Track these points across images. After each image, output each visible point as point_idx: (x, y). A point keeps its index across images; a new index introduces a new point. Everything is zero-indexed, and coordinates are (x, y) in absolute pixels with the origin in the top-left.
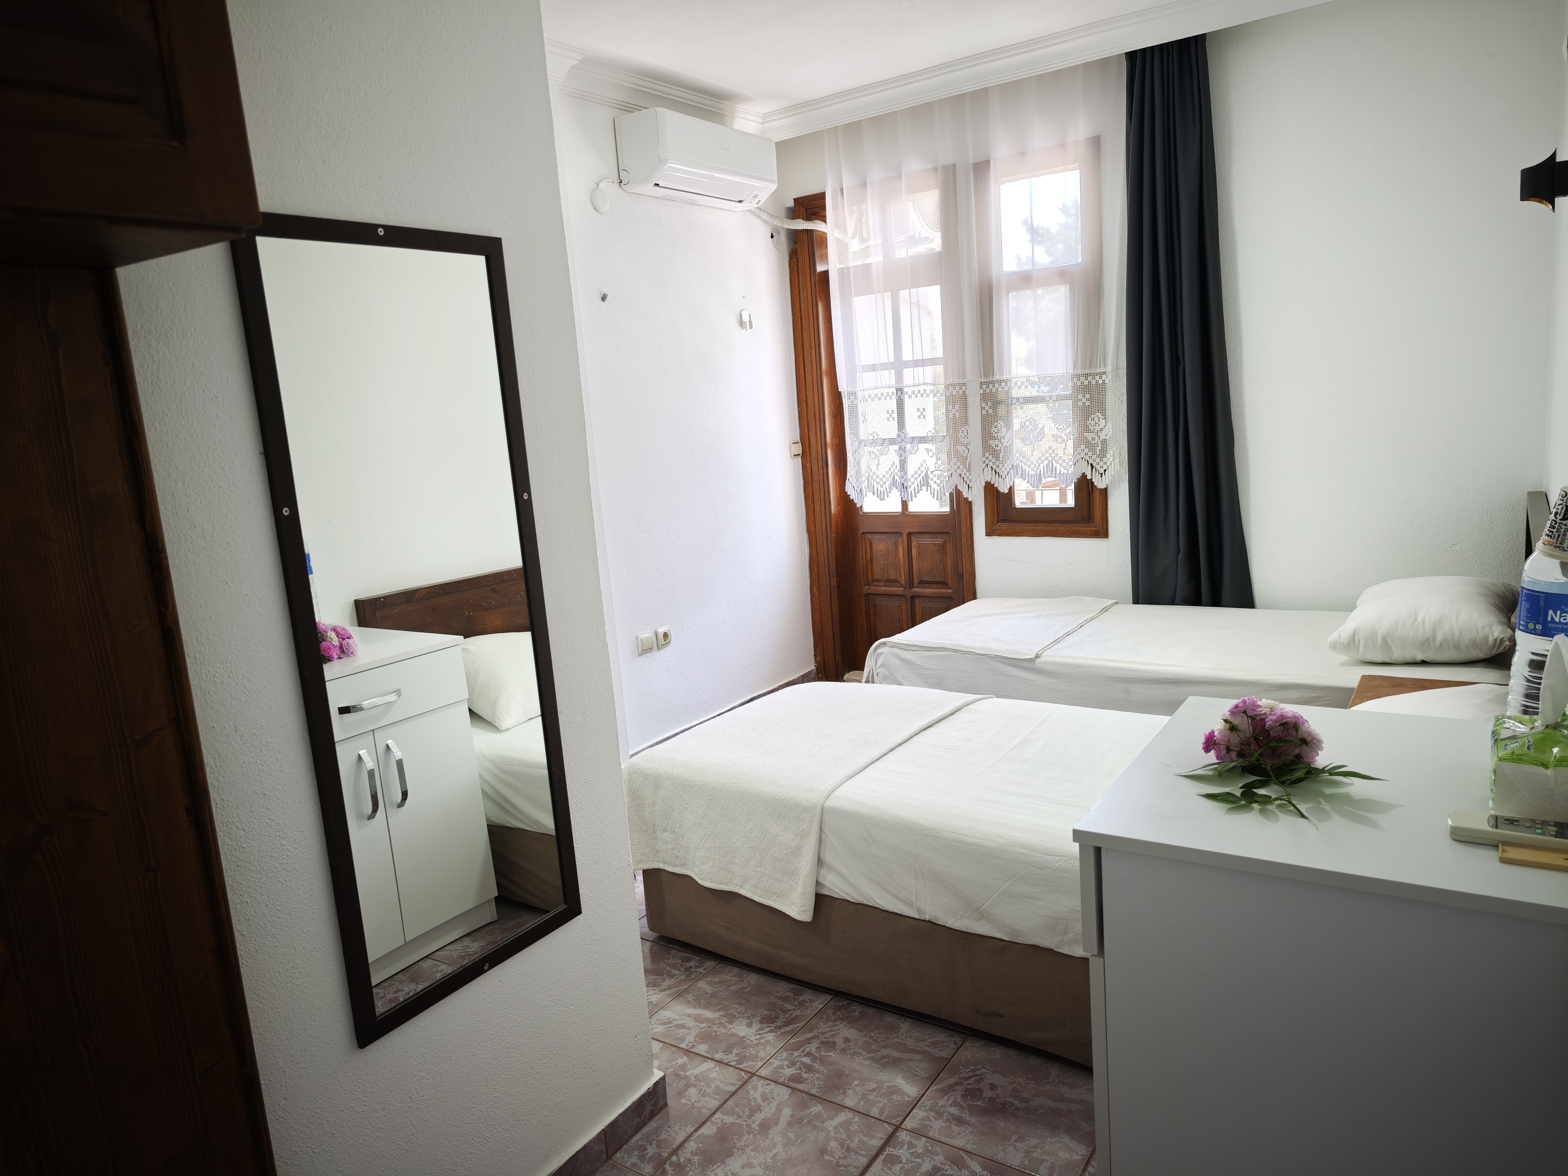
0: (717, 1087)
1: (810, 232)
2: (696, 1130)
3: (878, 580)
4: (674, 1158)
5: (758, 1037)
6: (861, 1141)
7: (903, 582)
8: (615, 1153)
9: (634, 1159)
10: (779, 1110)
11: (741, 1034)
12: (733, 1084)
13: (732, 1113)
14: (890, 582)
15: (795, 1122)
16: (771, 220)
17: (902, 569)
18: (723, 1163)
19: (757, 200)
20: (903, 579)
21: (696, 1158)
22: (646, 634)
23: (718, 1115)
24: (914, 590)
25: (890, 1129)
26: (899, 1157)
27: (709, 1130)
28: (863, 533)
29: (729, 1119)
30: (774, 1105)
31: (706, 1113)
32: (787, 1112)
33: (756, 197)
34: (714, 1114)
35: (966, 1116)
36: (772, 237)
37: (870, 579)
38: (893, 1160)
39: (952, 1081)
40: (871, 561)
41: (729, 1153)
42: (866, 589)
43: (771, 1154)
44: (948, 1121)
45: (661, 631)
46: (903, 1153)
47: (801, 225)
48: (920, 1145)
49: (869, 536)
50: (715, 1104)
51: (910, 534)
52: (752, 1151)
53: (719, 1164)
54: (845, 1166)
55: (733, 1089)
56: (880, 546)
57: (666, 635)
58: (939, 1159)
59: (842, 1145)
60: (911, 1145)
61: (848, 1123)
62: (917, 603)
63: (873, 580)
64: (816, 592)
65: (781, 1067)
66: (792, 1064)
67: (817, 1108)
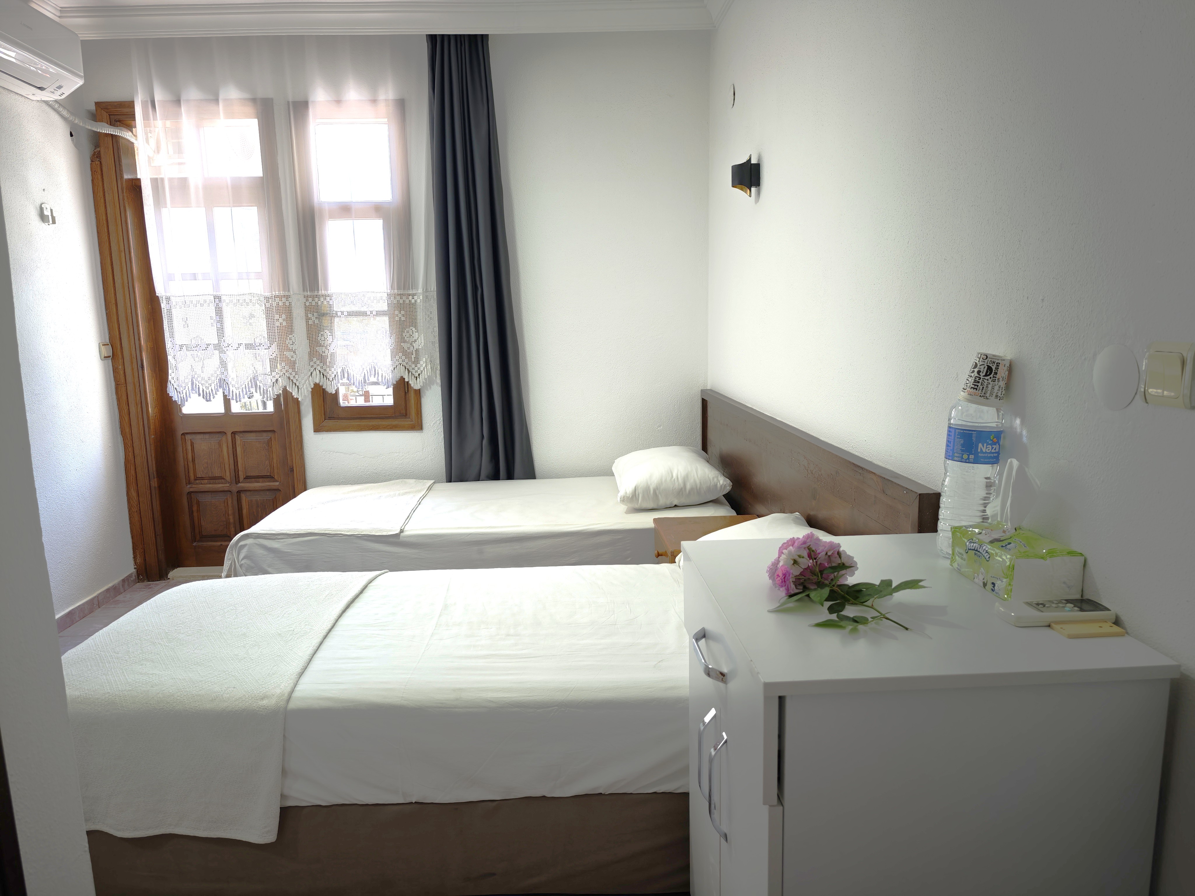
1: (115, 138)
3: (202, 478)
7: (228, 478)
14: (214, 479)
16: (71, 118)
17: (227, 466)
19: (60, 92)
20: (228, 476)
24: (240, 485)
28: (183, 434)
36: (71, 135)
37: (192, 477)
40: (193, 460)
42: (188, 488)
47: (107, 129)
49: (188, 437)
51: (234, 433)
56: (202, 445)
62: (244, 497)
63: (196, 479)
64: (134, 494)
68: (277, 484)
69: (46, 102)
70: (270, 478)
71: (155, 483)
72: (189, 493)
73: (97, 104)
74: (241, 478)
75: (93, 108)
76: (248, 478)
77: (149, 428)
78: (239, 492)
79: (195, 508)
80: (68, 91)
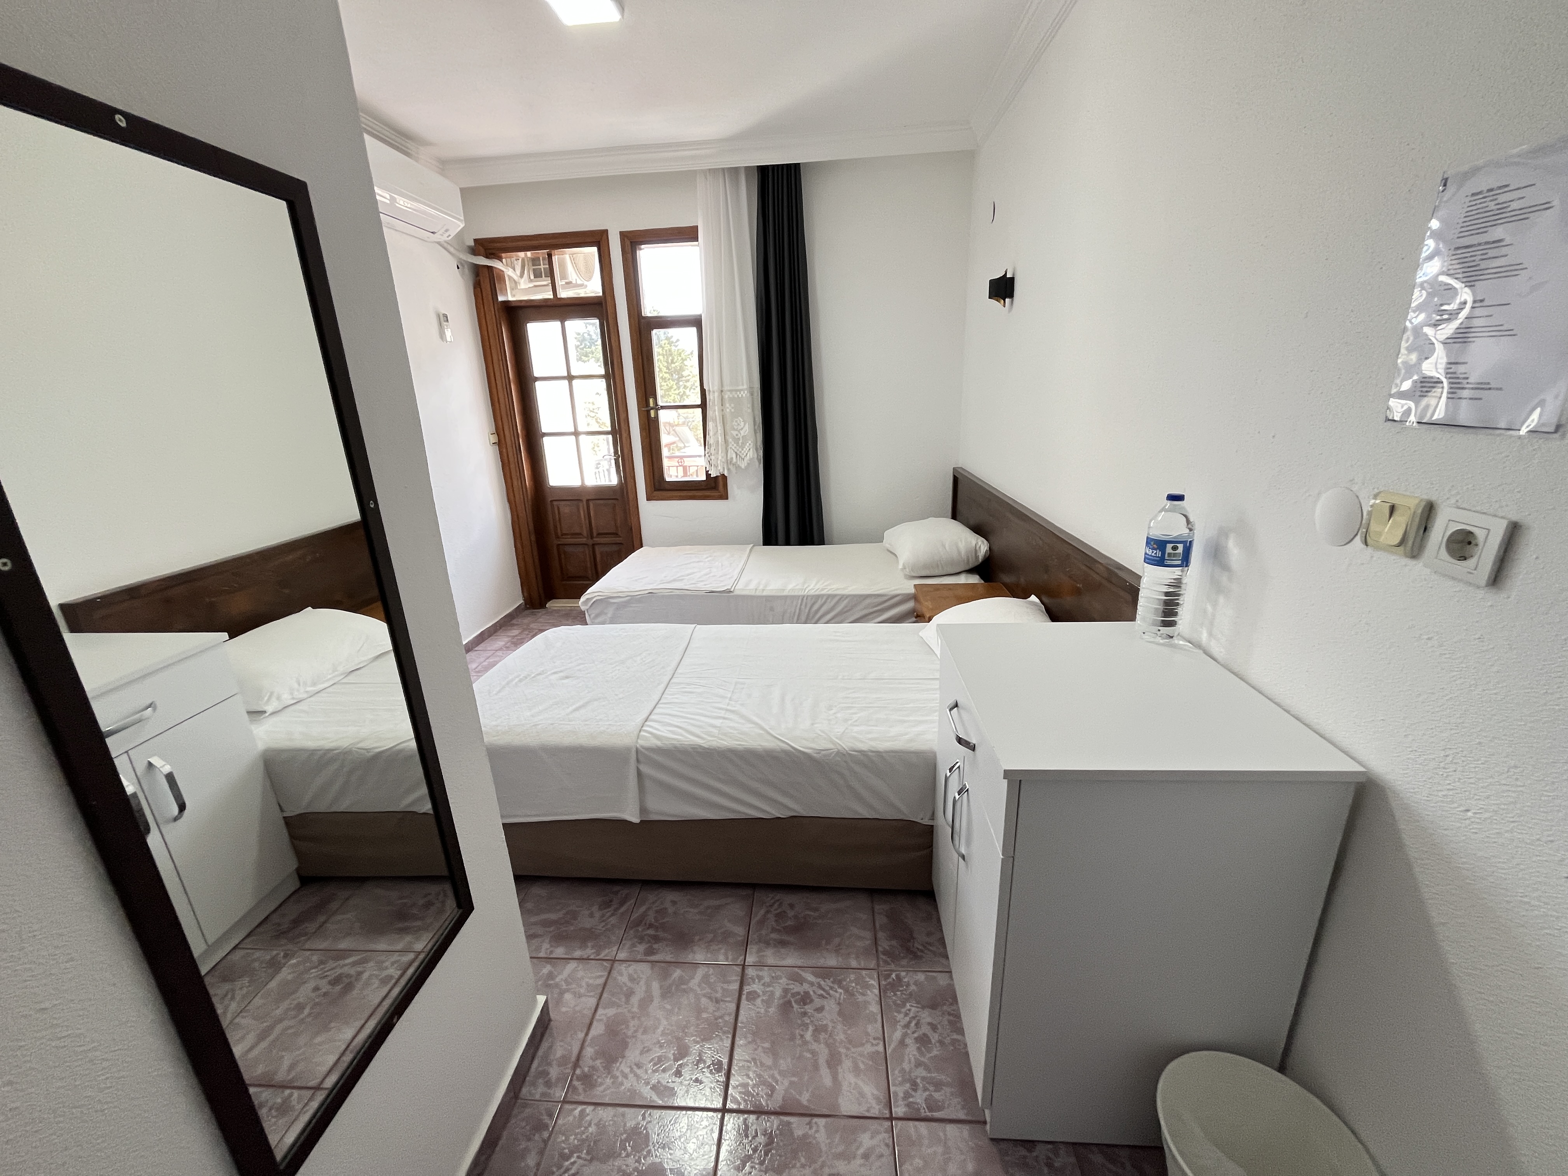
0: (588, 985)
2: (587, 1034)
3: (566, 534)
5: (603, 924)
6: (724, 990)
7: (585, 534)
9: (544, 1090)
10: (648, 986)
11: (588, 926)
12: (601, 976)
13: (612, 1004)
14: (575, 535)
15: (665, 993)
16: (457, 253)
17: (584, 526)
18: (623, 1057)
19: (447, 234)
21: (598, 1063)
23: (600, 1011)
24: (594, 539)
25: (739, 969)
26: (755, 992)
27: (598, 1029)
28: (552, 501)
29: (611, 1012)
30: (642, 983)
31: (589, 1013)
32: (655, 986)
33: (447, 231)
34: (595, 1012)
35: (785, 937)
36: (458, 268)
37: (559, 534)
38: (752, 996)
39: (762, 912)
40: (560, 521)
41: (624, 1045)
42: (556, 542)
43: (658, 1031)
44: (775, 946)
46: (756, 987)
47: (482, 261)
48: (765, 973)
49: (555, 503)
50: (593, 1001)
51: (588, 501)
52: (643, 1034)
53: (620, 1060)
55: (601, 981)
56: (566, 509)
58: (784, 981)
59: (710, 998)
60: (760, 978)
61: (705, 977)
62: (597, 548)
63: (562, 535)
64: (519, 545)
65: (633, 946)
66: (641, 939)
67: (677, 973)
68: (621, 539)
69: (439, 243)
70: (616, 534)
71: (533, 538)
72: (558, 545)
73: (475, 240)
74: (595, 534)
75: (472, 244)
76: (599, 534)
77: (527, 497)
78: (593, 545)
79: (563, 556)
80: (453, 233)
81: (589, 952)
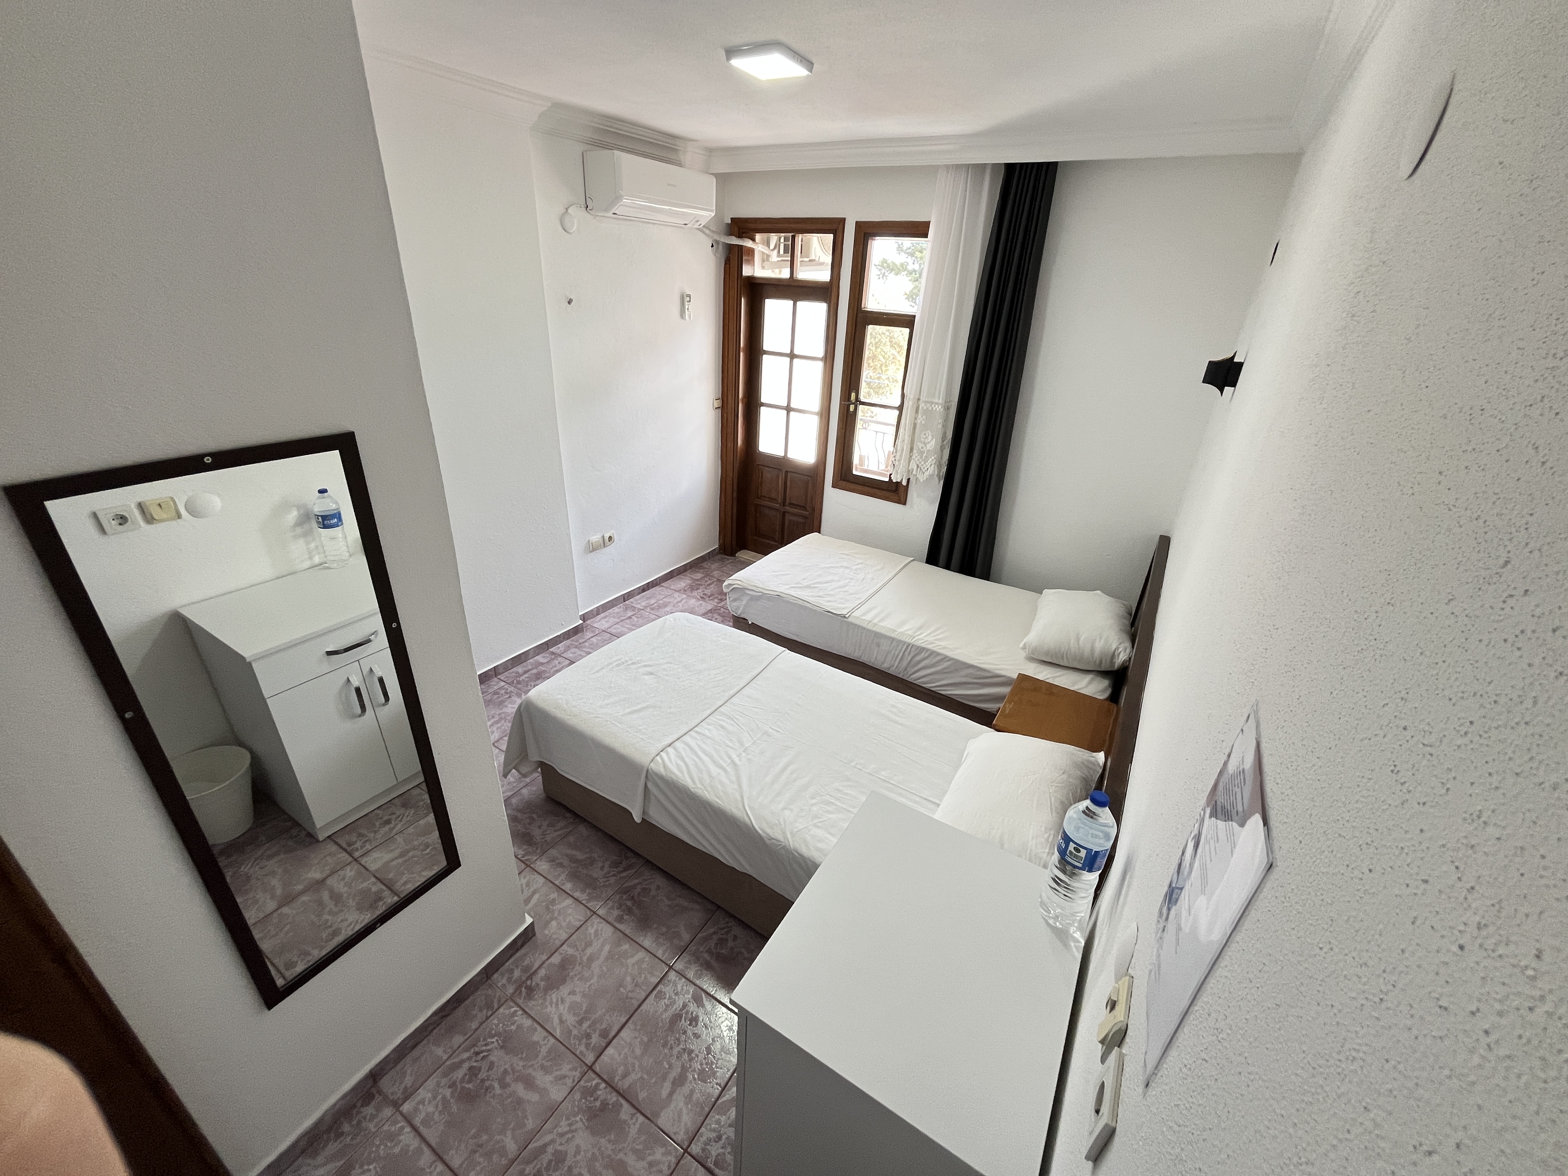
0: (569, 922)
1: (740, 247)
2: (548, 959)
3: (764, 497)
4: (529, 982)
5: (605, 879)
6: (646, 978)
7: (780, 501)
8: (493, 974)
9: (504, 981)
10: (603, 946)
11: (595, 875)
12: (580, 921)
13: (575, 946)
14: (772, 499)
15: (610, 956)
16: (712, 234)
17: (780, 493)
18: (558, 989)
19: (699, 223)
20: (780, 500)
21: (542, 984)
22: (596, 538)
23: (565, 947)
24: (786, 508)
25: (666, 968)
26: (665, 993)
27: (556, 959)
28: (758, 465)
29: (571, 951)
30: (600, 941)
31: (558, 943)
32: (607, 948)
33: (697, 221)
34: (563, 944)
35: (713, 963)
36: (712, 246)
37: (759, 495)
38: (661, 995)
39: (711, 931)
40: (761, 483)
41: (563, 981)
42: (756, 501)
43: (588, 984)
44: (701, 965)
45: (607, 536)
46: (668, 990)
47: (735, 241)
48: (681, 983)
49: (761, 468)
50: (564, 936)
51: (787, 472)
52: (578, 980)
53: (555, 990)
54: (631, 998)
55: (578, 924)
56: (768, 475)
57: (610, 538)
58: (689, 996)
59: (633, 980)
60: (675, 984)
61: (642, 961)
62: (787, 517)
63: (762, 496)
65: (612, 908)
66: (620, 907)
67: (626, 947)
68: (807, 513)
69: (695, 228)
70: (804, 508)
71: (735, 495)
72: (757, 504)
73: (731, 220)
74: (787, 503)
76: (790, 504)
77: (738, 459)
78: (784, 512)
79: (758, 515)
80: (704, 222)
81: (583, 897)
